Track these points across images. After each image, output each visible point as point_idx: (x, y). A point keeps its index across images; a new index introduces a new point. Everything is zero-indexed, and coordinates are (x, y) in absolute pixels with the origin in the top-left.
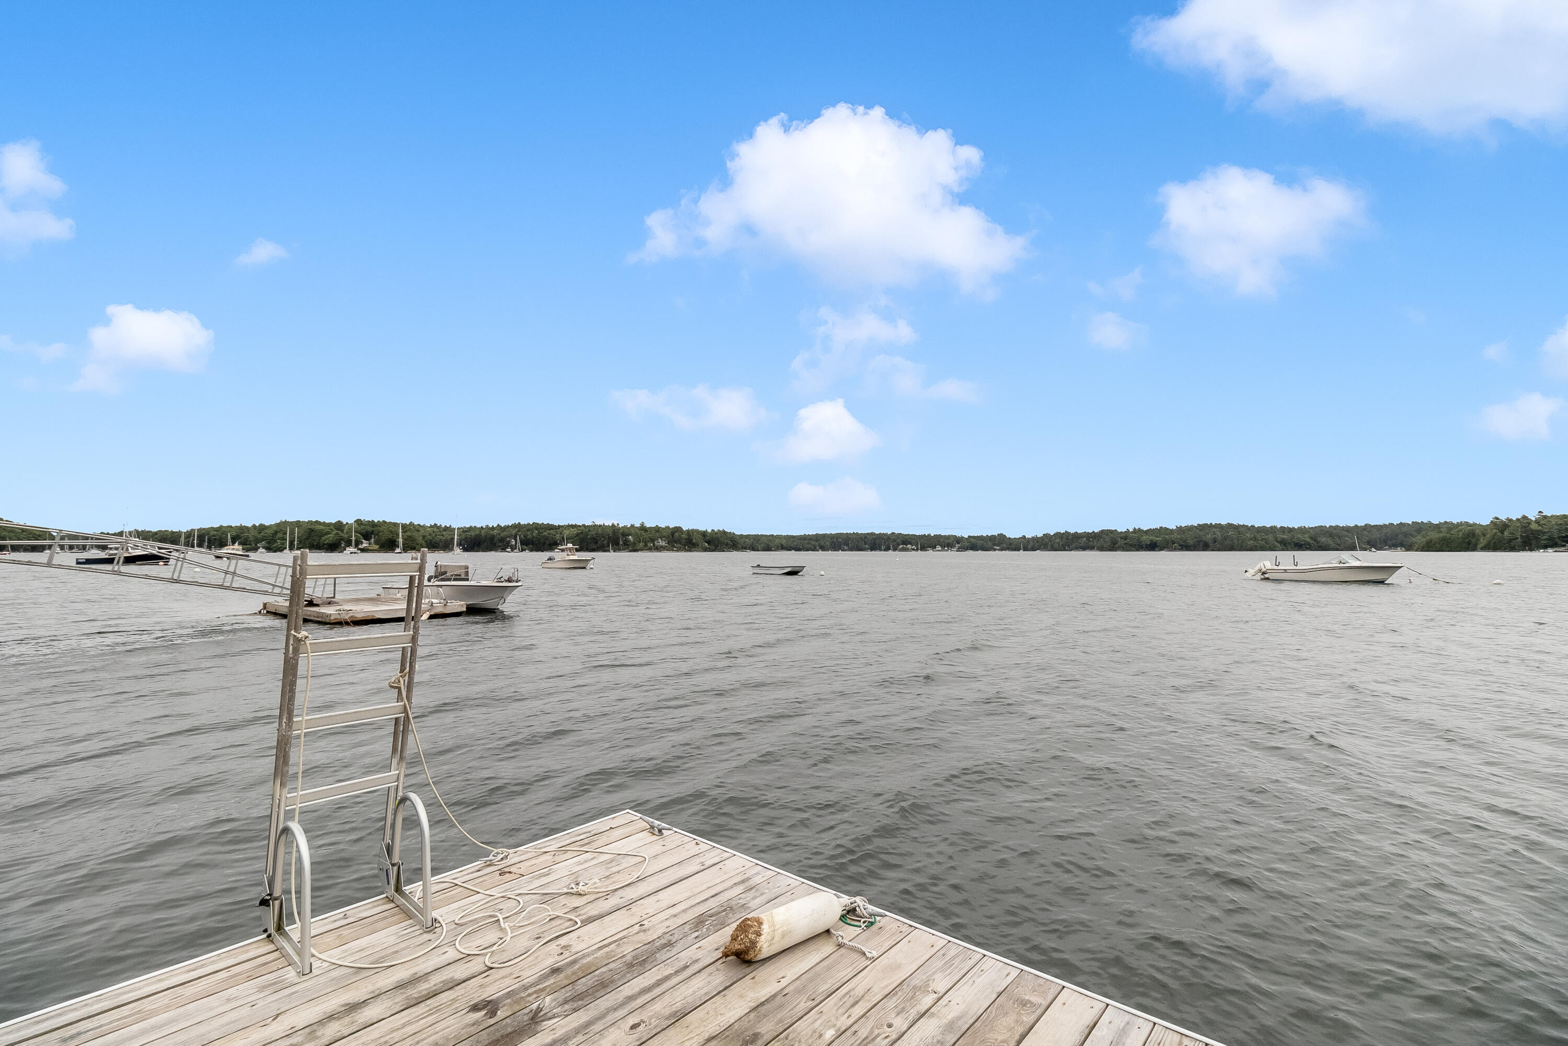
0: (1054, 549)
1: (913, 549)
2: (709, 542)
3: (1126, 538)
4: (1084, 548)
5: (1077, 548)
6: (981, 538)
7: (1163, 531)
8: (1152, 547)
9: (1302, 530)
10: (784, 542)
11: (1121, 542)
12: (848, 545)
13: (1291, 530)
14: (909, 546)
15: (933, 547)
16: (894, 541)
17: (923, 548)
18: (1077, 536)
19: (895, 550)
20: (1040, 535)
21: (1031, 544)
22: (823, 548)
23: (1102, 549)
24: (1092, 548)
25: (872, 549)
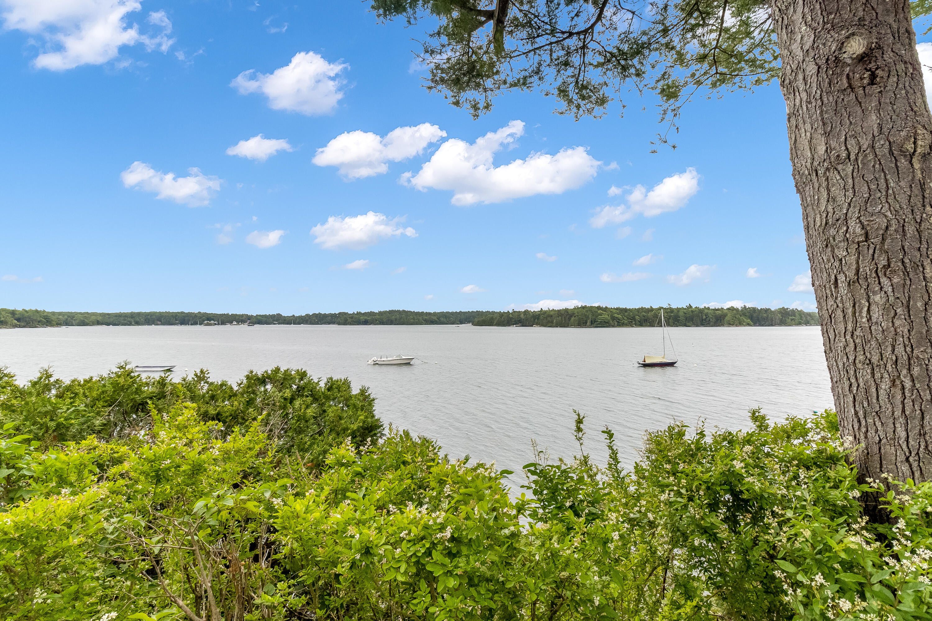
0: (312, 323)
1: (216, 324)
2: (18, 320)
3: (352, 318)
4: (329, 323)
5: (325, 323)
6: (265, 316)
7: (371, 314)
8: (366, 323)
9: (435, 314)
10: (100, 318)
11: (349, 320)
12: (161, 321)
13: (430, 314)
14: (212, 322)
15: (231, 323)
16: (201, 318)
17: (223, 323)
18: (325, 316)
19: (201, 324)
20: (304, 314)
21: (298, 321)
22: (138, 323)
23: (339, 324)
24: (334, 323)
25: (182, 323)
